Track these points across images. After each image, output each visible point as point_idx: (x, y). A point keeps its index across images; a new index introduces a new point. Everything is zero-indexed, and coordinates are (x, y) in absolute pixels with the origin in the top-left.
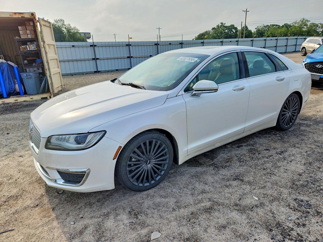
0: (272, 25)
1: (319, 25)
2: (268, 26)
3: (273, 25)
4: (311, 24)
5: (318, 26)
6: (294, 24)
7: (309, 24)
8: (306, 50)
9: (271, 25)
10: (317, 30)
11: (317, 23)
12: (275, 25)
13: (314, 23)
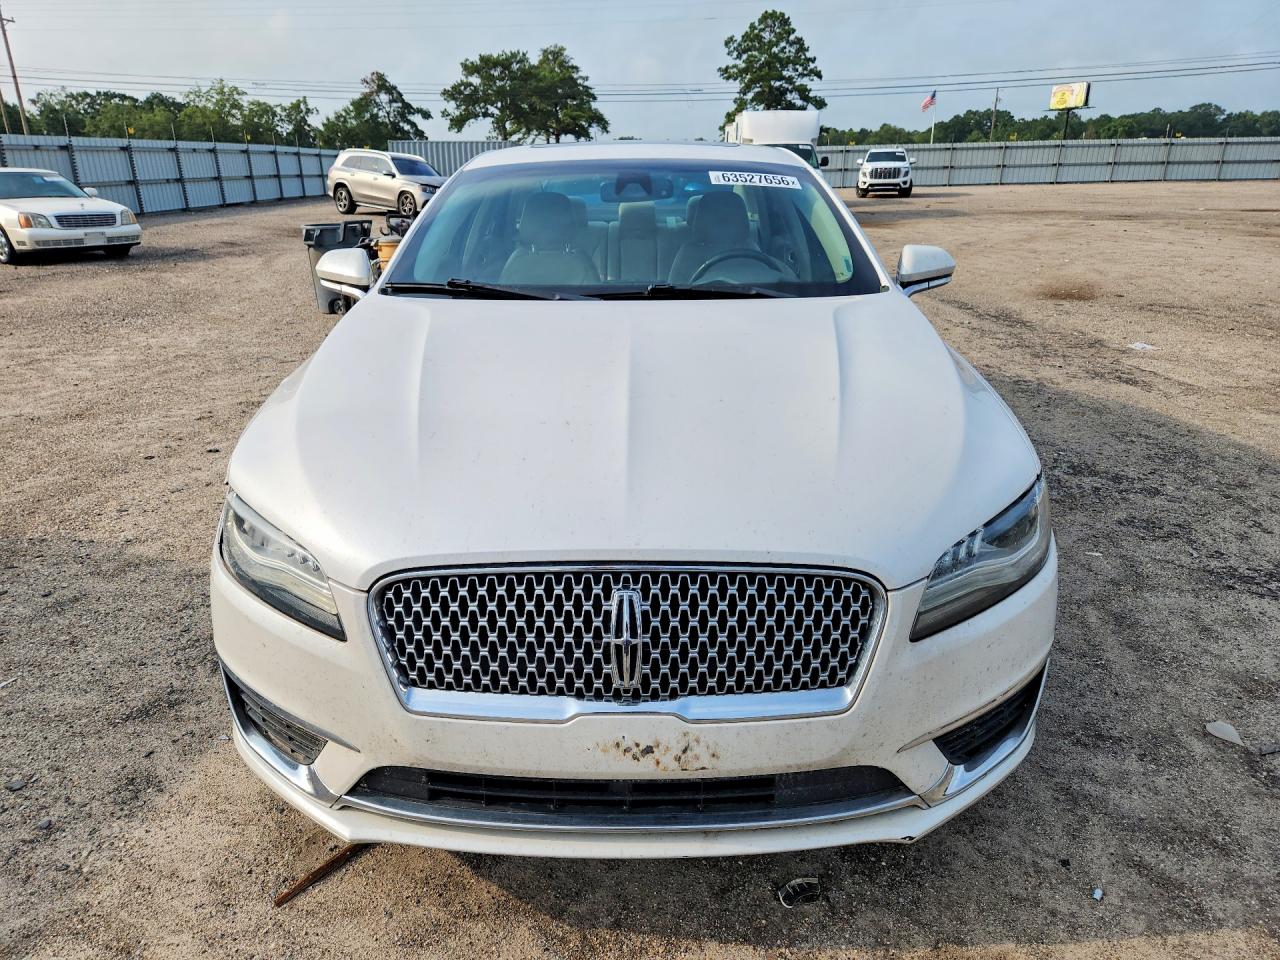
0: (106, 94)
1: (278, 110)
2: (86, 95)
3: (109, 96)
4: (252, 104)
5: (274, 114)
6: (192, 97)
7: (245, 101)
8: (348, 192)
9: (99, 93)
10: (279, 129)
11: (272, 102)
12: (114, 96)
13: (262, 100)
